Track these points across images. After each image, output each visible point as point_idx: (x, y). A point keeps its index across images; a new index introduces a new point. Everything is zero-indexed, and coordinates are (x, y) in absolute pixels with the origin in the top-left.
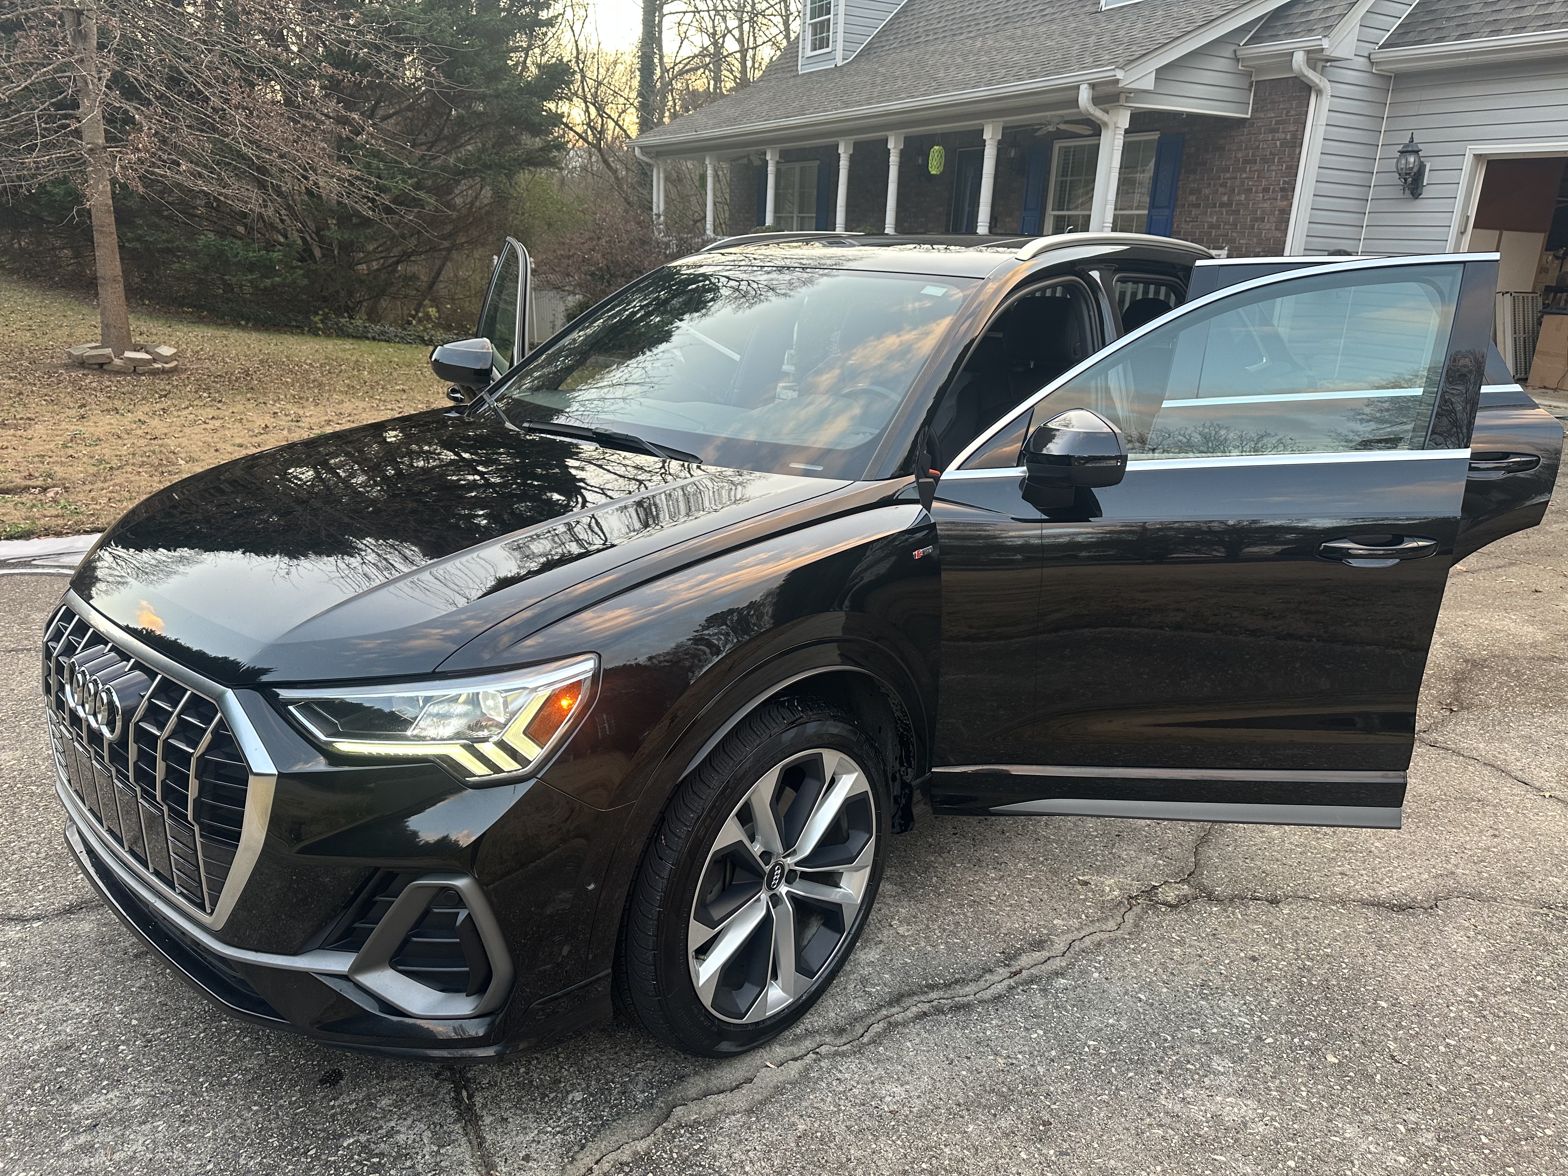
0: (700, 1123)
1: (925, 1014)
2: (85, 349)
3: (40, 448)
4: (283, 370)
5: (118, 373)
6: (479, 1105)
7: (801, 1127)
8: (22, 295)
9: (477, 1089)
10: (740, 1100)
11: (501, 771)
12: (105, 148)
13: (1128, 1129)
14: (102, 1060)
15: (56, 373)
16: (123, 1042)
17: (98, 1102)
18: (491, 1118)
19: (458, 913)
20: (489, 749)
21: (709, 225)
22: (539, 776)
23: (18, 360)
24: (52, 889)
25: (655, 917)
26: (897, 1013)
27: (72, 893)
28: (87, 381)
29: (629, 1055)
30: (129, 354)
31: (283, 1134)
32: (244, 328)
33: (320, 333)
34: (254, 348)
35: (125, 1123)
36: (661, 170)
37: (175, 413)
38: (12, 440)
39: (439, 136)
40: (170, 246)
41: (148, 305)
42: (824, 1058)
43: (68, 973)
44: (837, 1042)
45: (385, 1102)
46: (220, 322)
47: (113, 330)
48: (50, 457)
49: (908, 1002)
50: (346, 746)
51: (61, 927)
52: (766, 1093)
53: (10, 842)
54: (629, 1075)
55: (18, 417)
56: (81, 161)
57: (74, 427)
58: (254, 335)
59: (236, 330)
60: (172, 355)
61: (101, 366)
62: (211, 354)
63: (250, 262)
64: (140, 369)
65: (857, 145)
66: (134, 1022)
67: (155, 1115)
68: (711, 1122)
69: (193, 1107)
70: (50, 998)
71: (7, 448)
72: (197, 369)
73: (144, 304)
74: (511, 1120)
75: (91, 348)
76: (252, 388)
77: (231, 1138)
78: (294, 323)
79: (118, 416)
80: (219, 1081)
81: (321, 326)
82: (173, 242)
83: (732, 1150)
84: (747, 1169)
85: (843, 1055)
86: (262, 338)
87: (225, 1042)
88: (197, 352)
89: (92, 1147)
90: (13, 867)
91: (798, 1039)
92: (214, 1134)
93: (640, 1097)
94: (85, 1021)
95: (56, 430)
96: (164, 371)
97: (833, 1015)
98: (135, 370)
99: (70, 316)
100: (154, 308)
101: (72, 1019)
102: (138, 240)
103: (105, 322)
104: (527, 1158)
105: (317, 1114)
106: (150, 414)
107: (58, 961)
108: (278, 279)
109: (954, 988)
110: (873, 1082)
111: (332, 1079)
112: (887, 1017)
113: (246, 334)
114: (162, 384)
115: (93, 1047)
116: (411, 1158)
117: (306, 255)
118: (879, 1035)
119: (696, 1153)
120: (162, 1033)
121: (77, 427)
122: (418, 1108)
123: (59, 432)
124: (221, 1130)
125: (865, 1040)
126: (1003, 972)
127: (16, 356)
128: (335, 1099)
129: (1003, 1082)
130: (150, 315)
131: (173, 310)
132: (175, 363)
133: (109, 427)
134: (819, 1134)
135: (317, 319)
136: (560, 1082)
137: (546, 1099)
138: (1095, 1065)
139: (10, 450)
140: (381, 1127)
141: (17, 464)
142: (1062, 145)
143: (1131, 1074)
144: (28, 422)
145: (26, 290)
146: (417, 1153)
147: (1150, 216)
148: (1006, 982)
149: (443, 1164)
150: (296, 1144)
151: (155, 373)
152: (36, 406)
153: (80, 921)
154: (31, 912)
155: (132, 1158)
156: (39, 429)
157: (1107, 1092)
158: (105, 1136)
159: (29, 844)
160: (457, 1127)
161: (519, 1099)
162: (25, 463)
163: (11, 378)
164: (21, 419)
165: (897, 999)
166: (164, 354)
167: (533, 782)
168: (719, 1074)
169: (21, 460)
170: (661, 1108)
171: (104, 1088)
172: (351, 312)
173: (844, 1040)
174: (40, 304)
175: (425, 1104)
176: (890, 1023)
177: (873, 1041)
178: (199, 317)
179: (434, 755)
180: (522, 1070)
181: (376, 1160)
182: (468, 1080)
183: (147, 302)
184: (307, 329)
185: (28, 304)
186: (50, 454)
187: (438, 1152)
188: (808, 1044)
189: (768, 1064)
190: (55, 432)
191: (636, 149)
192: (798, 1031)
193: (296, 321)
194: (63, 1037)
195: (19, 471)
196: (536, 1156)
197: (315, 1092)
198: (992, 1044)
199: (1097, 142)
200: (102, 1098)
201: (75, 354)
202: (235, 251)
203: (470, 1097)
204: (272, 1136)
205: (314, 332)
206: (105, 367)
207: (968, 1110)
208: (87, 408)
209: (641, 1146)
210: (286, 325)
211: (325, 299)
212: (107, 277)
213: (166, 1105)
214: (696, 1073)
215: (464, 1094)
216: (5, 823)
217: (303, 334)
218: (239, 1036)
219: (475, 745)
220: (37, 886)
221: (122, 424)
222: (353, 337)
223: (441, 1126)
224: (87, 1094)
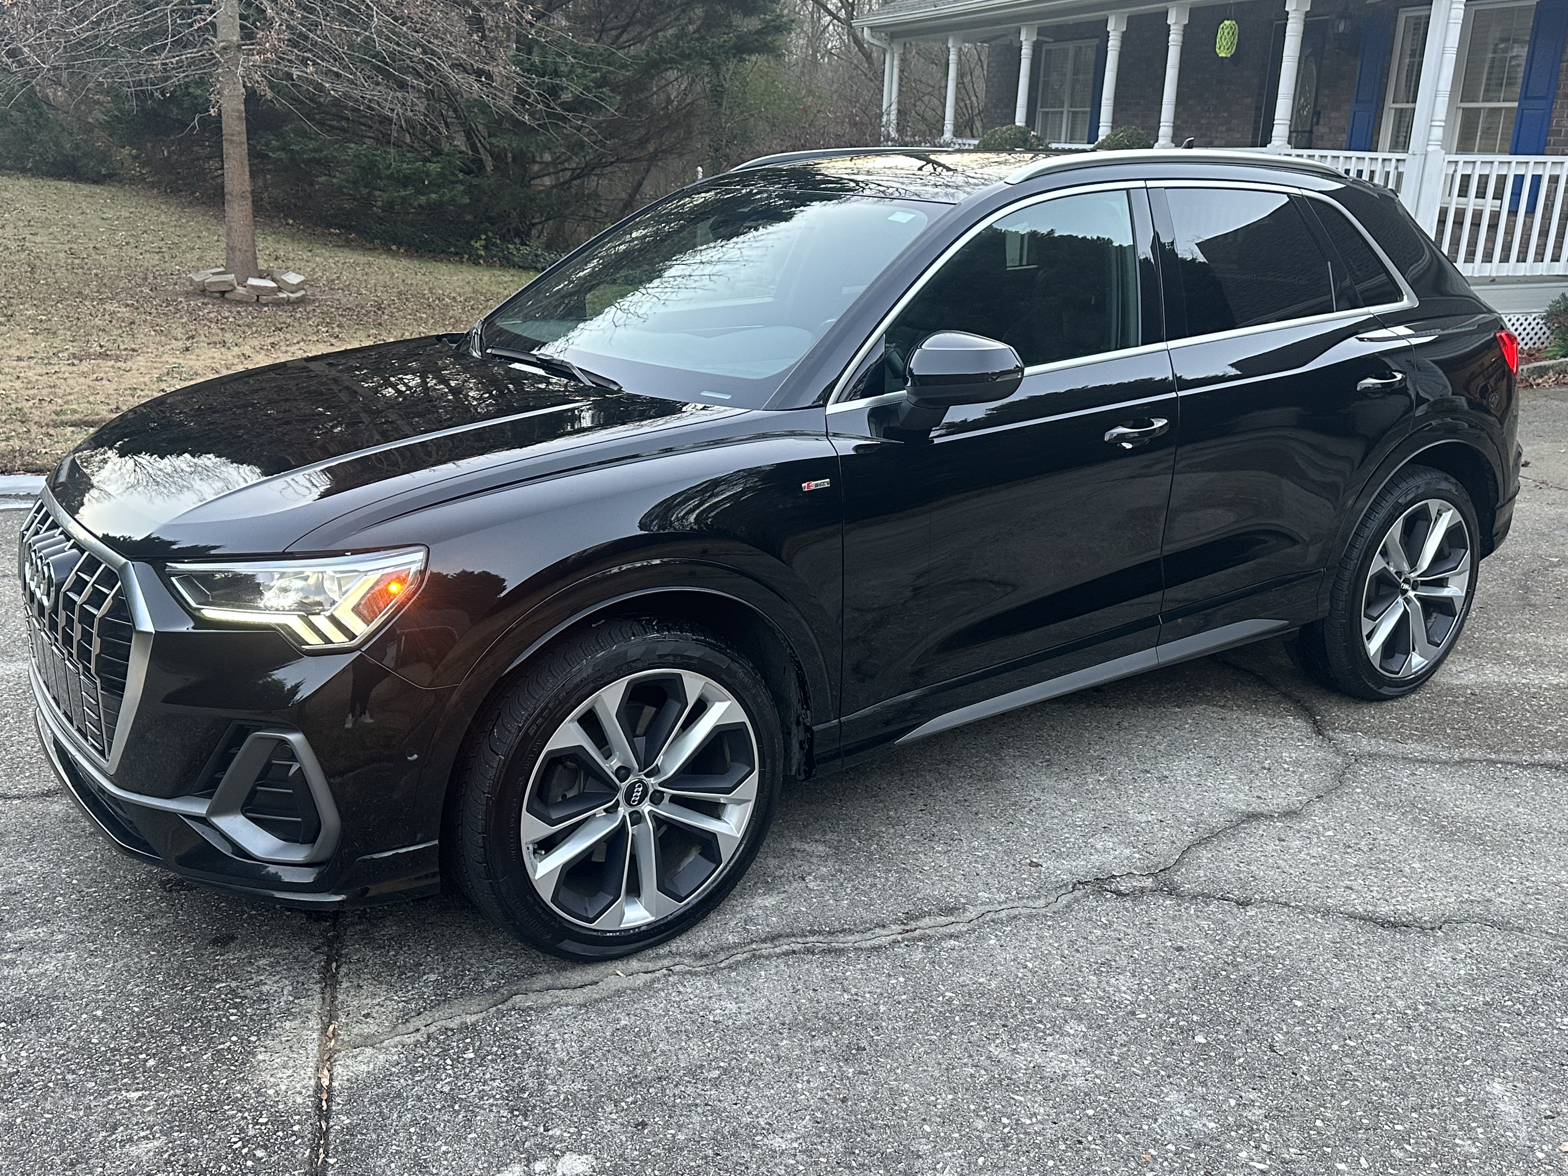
0: (531, 1009)
1: (794, 952)
2: (205, 276)
3: (135, 381)
4: (422, 304)
5: (239, 302)
6: (342, 973)
7: (623, 1023)
8: (156, 212)
9: (345, 962)
10: (579, 996)
11: (332, 643)
12: (239, 46)
13: (940, 1064)
14: (40, 905)
15: (176, 301)
16: (61, 895)
17: (28, 934)
18: (349, 984)
19: (292, 765)
20: (322, 622)
21: (949, 126)
22: (363, 649)
23: (140, 286)
24: (36, 776)
25: (484, 803)
26: (766, 949)
27: (52, 781)
28: (206, 311)
29: (494, 952)
30: (253, 281)
31: (169, 974)
32: (394, 254)
33: (482, 262)
34: (398, 278)
35: (45, 951)
36: (896, 55)
37: (284, 348)
38: (109, 371)
39: (632, 18)
40: (317, 156)
41: (292, 225)
42: (675, 974)
43: (31, 841)
44: (695, 964)
45: (262, 962)
46: (369, 246)
47: (237, 253)
48: (142, 390)
49: (782, 940)
50: (211, 613)
51: (37, 806)
52: (605, 994)
53: (11, 736)
54: (486, 967)
55: (122, 347)
56: (213, 61)
57: (174, 360)
58: (404, 262)
59: (384, 256)
60: (298, 284)
61: (223, 295)
62: (347, 283)
63: (404, 175)
64: (263, 299)
65: (1131, 20)
66: (75, 882)
67: (70, 948)
68: (544, 1008)
69: (102, 946)
70: (11, 857)
71: (102, 379)
72: (326, 300)
73: (288, 224)
74: (365, 987)
75: (214, 274)
76: (380, 324)
77: (126, 971)
78: (452, 249)
79: (223, 349)
80: (130, 931)
81: (483, 253)
82: (322, 151)
83: (551, 1031)
84: (557, 1046)
85: (696, 974)
86: (411, 266)
87: (145, 904)
88: (333, 281)
89: (14, 962)
90: (9, 756)
91: (659, 957)
92: (113, 966)
93: (488, 984)
94: (35, 877)
95: (156, 362)
96: (288, 302)
97: (703, 943)
98: (258, 300)
99: (205, 237)
100: (298, 228)
101: (24, 873)
102: (284, 150)
103: (231, 245)
104: (367, 1016)
105: (202, 963)
106: (257, 348)
107: (26, 831)
108: (433, 196)
109: (837, 936)
110: (710, 998)
111: (223, 941)
112: (755, 950)
113: (395, 262)
114: (283, 316)
115: (36, 895)
116: (268, 1002)
117: (474, 167)
118: (738, 963)
119: (518, 1030)
120: (95, 892)
121: (178, 361)
122: (289, 969)
123: (159, 365)
124: (120, 964)
125: (722, 965)
126: (898, 928)
127: (139, 281)
128: (221, 955)
129: (837, 1013)
130: (292, 238)
131: (319, 230)
132: (303, 292)
133: (210, 361)
134: (637, 1029)
135: (478, 245)
136: (421, 965)
137: (403, 977)
138: (940, 1012)
139: (104, 382)
140: (252, 979)
141: (108, 396)
142: (1409, 14)
143: (973, 1024)
144: (131, 353)
145: (163, 207)
146: (275, 1000)
147: (1521, 109)
148: (893, 937)
149: (293, 1010)
150: (177, 981)
151: (279, 304)
152: (145, 335)
153: (52, 803)
154: (15, 792)
155: (42, 973)
156: (141, 361)
157: (938, 1034)
158: (26, 956)
159: (27, 739)
160: (317, 988)
161: (379, 974)
162: (115, 396)
163: (127, 305)
164: (126, 349)
165: (773, 938)
166: (290, 282)
167: (358, 653)
168: (569, 974)
169: (112, 392)
170: (503, 994)
171: (36, 924)
172: (522, 235)
173: (702, 963)
174: (175, 223)
175: (296, 967)
176: (754, 955)
177: (730, 967)
178: (347, 239)
179: (279, 625)
180: (392, 953)
181: (238, 1000)
182: (341, 956)
183: (291, 222)
184: (466, 256)
185: (163, 223)
186: (143, 387)
187: (293, 1002)
188: (666, 962)
189: (619, 972)
190: (155, 365)
191: (865, 29)
192: (662, 951)
193: (456, 246)
194: (14, 885)
195: (108, 404)
196: (375, 1015)
197: (206, 949)
198: (846, 983)
199: (1427, 13)
200: (31, 932)
201: (197, 279)
202: (387, 162)
203: (338, 967)
204: (159, 973)
205: (475, 261)
206: (226, 295)
207: (790, 1029)
208: (195, 340)
209: (470, 1019)
210: (443, 252)
211: (492, 221)
212: (235, 193)
213: (82, 942)
214: (548, 972)
215: (334, 965)
216: (12, 721)
217: (462, 262)
218: (157, 901)
219: (310, 617)
220: (24, 772)
221: (225, 358)
222: (520, 267)
223: (303, 984)
224: (21, 927)
